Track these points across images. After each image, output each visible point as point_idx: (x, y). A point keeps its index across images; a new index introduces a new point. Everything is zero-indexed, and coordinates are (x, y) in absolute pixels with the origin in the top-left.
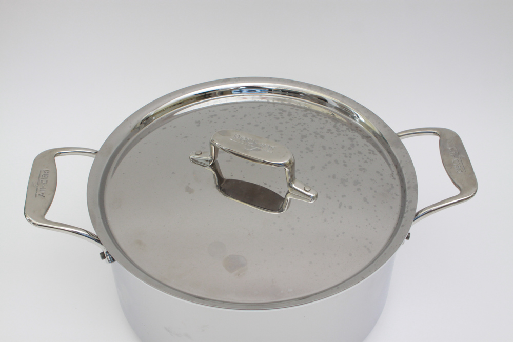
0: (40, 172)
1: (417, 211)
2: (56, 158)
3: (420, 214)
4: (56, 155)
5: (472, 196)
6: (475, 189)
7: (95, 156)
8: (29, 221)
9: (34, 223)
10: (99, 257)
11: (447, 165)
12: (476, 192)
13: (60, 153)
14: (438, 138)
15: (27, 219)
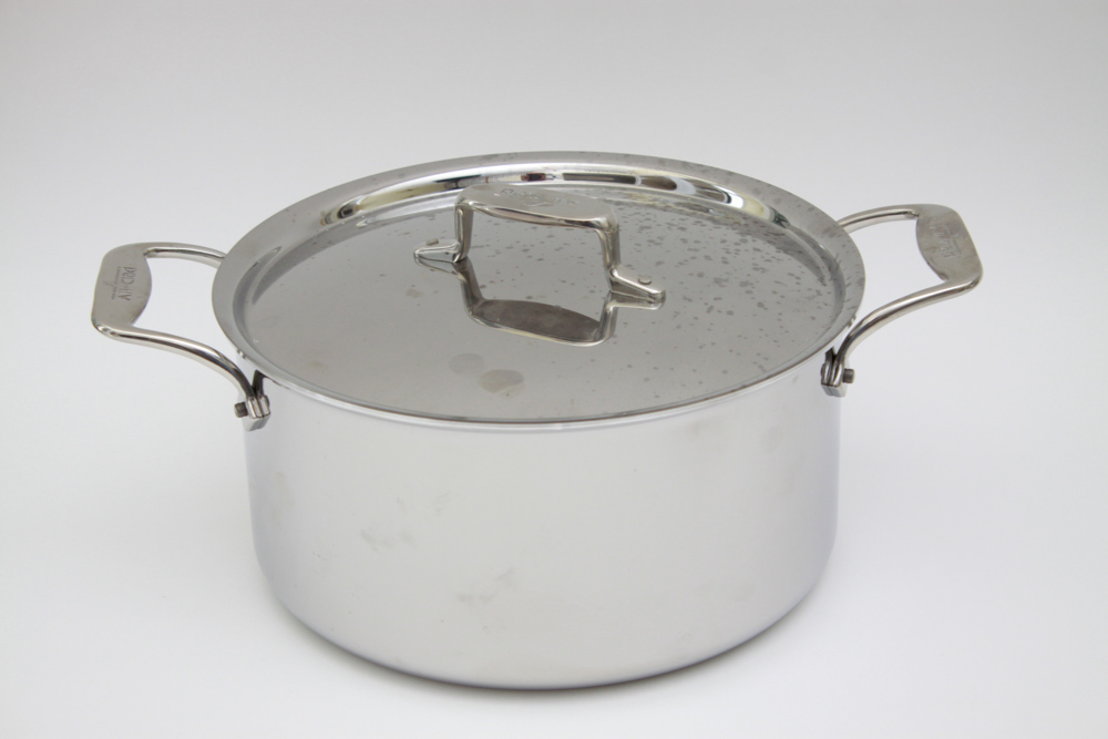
0: (118, 271)
4: (148, 254)
5: (968, 288)
8: (104, 330)
9: (113, 334)
10: (232, 411)
12: (975, 283)
14: (913, 223)
15: (100, 328)
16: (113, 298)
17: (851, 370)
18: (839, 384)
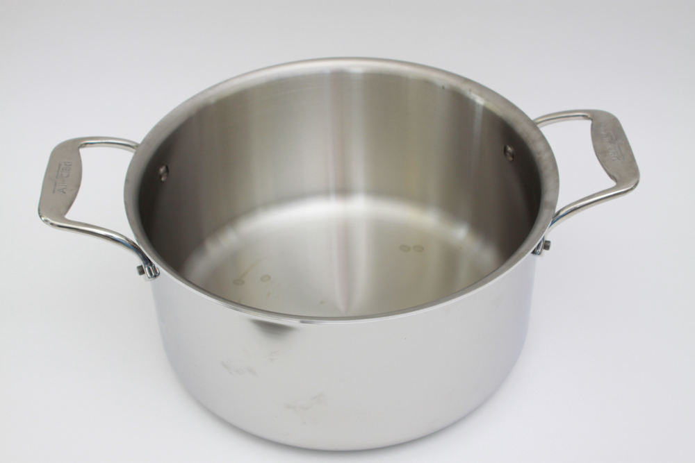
0: (60, 165)
1: (557, 210)
2: (82, 151)
3: (561, 214)
4: (82, 146)
5: (632, 189)
6: (635, 181)
7: (134, 150)
8: (46, 221)
9: (52, 224)
10: (136, 271)
11: (601, 154)
12: (636, 185)
13: (86, 144)
14: (589, 123)
15: (43, 218)
16: (54, 192)
17: (549, 242)
18: (541, 250)
